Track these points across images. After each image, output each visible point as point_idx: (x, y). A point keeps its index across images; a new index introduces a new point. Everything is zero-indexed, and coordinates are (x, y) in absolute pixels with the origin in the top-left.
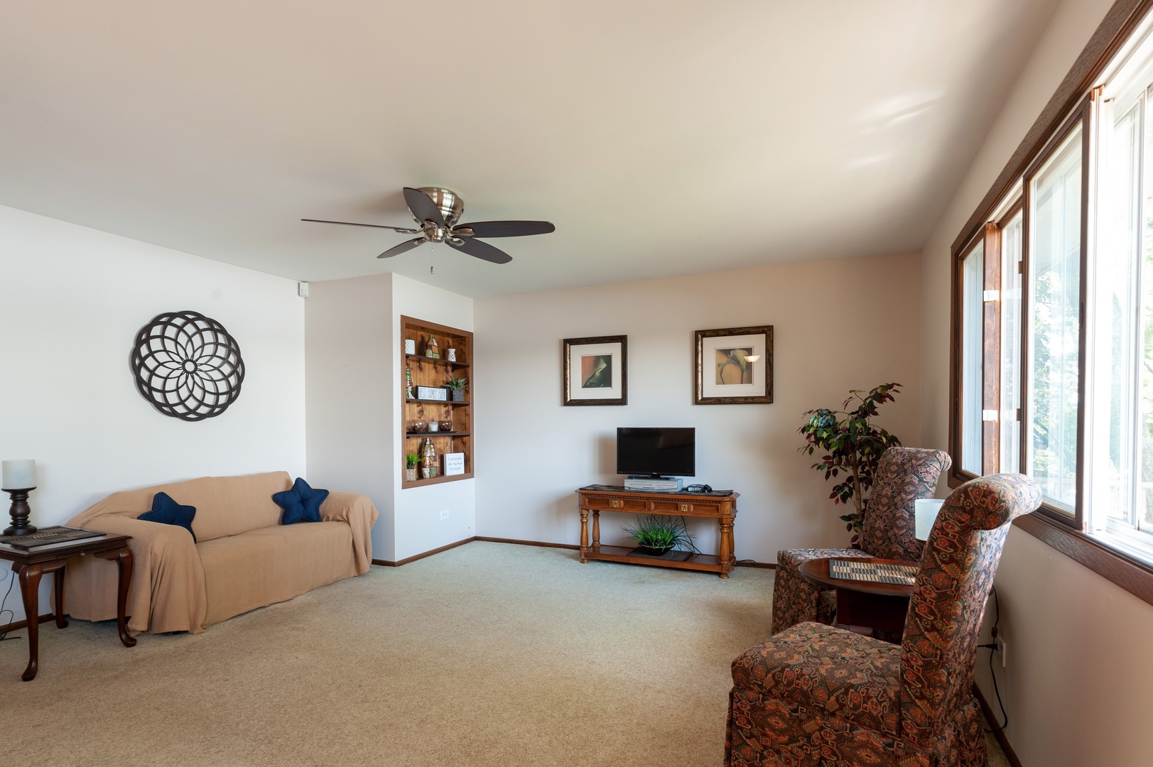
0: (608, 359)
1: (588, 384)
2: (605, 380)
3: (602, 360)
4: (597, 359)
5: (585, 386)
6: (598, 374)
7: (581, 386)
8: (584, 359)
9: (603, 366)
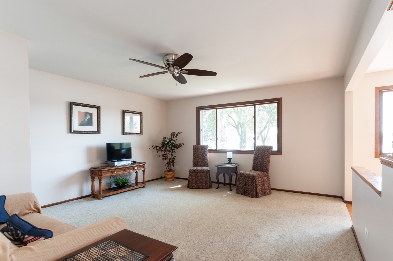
0: (91, 114)
1: (82, 124)
2: (90, 123)
3: (88, 115)
4: (86, 114)
5: (80, 125)
6: (86, 120)
7: (78, 125)
8: (79, 112)
9: (89, 117)
